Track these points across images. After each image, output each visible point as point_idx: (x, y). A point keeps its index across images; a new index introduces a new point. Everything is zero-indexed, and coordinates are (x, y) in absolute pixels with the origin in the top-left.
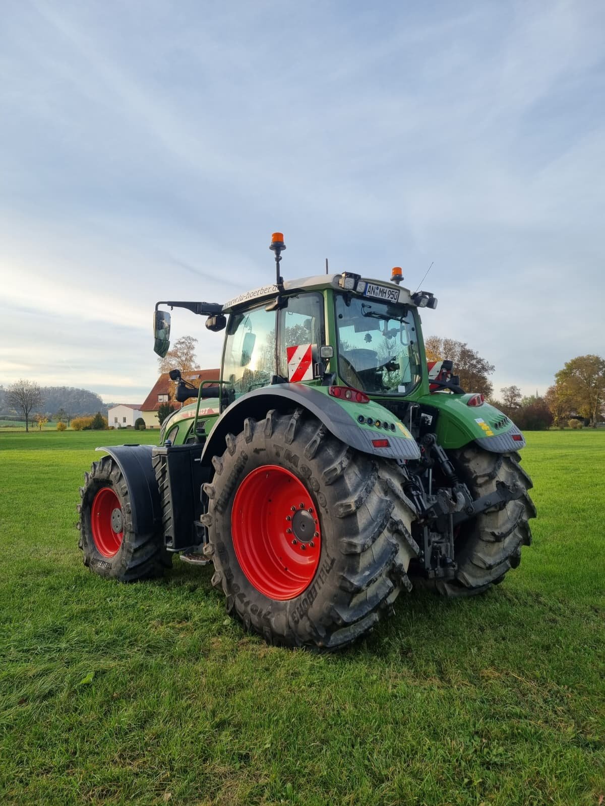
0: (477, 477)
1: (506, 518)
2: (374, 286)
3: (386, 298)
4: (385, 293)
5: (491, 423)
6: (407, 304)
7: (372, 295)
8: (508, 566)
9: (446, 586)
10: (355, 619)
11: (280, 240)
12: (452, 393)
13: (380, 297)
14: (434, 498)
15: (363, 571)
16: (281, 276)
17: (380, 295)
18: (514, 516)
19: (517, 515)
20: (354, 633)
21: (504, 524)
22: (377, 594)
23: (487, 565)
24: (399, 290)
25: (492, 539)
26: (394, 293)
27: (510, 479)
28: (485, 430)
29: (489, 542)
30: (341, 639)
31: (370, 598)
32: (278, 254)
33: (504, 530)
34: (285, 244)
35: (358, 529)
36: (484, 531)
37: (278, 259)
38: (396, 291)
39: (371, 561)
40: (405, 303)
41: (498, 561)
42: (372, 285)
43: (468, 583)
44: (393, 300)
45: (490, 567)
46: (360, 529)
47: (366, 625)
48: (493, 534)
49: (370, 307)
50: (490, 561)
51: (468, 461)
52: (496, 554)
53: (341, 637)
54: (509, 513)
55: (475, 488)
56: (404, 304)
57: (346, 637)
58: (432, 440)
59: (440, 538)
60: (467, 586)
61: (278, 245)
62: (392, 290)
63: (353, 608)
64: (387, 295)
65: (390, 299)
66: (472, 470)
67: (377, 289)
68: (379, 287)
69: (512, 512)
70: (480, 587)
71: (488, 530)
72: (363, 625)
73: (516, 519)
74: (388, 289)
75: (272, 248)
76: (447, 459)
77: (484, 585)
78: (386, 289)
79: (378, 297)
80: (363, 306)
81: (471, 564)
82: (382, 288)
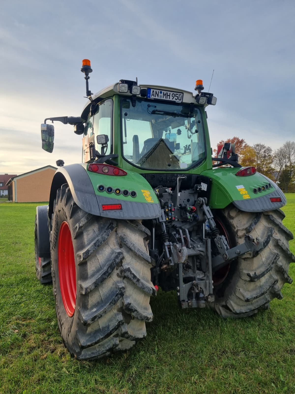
0: (238, 230)
1: (261, 263)
2: (157, 91)
3: (171, 99)
4: (169, 96)
5: (250, 189)
6: (192, 103)
7: (157, 97)
8: (267, 299)
9: (221, 308)
10: (89, 344)
11: (88, 65)
12: (232, 167)
13: (164, 99)
14: (199, 246)
15: (92, 308)
16: (89, 90)
17: (164, 97)
18: (269, 261)
19: (271, 261)
20: (99, 351)
21: (259, 268)
22: (109, 325)
23: (246, 299)
24: (183, 93)
25: (248, 279)
26: (178, 96)
27: (266, 233)
28: (243, 195)
29: (246, 281)
30: (89, 355)
31: (103, 328)
32: (87, 75)
33: (258, 272)
34: (92, 68)
35: (88, 275)
36: (242, 272)
37: (87, 78)
38: (179, 94)
39: (99, 300)
40: (190, 102)
41: (255, 296)
42: (155, 90)
43: (234, 310)
44: (178, 100)
45: (247, 300)
46: (89, 275)
47: (107, 346)
48: (249, 275)
49: (155, 107)
50: (248, 295)
51: (233, 218)
52: (253, 290)
53: (90, 353)
54: (264, 259)
55: (236, 238)
56: (190, 104)
57: (92, 353)
58: (201, 202)
59: (203, 276)
60: (233, 311)
61: (87, 69)
62: (175, 93)
63: (90, 334)
64: (171, 98)
65: (174, 100)
66: (235, 225)
67: (161, 93)
68: (163, 92)
69: (267, 259)
70: (243, 313)
71: (245, 272)
72: (106, 346)
73: (269, 264)
74: (172, 93)
75: (83, 70)
76: (212, 216)
77: (246, 312)
78: (169, 93)
79: (162, 98)
80: (149, 106)
81: (235, 295)
82: (165, 92)
